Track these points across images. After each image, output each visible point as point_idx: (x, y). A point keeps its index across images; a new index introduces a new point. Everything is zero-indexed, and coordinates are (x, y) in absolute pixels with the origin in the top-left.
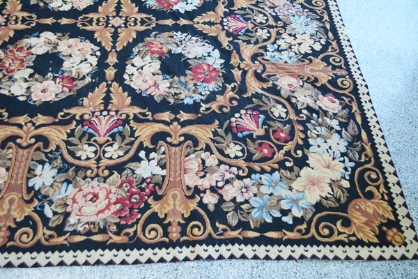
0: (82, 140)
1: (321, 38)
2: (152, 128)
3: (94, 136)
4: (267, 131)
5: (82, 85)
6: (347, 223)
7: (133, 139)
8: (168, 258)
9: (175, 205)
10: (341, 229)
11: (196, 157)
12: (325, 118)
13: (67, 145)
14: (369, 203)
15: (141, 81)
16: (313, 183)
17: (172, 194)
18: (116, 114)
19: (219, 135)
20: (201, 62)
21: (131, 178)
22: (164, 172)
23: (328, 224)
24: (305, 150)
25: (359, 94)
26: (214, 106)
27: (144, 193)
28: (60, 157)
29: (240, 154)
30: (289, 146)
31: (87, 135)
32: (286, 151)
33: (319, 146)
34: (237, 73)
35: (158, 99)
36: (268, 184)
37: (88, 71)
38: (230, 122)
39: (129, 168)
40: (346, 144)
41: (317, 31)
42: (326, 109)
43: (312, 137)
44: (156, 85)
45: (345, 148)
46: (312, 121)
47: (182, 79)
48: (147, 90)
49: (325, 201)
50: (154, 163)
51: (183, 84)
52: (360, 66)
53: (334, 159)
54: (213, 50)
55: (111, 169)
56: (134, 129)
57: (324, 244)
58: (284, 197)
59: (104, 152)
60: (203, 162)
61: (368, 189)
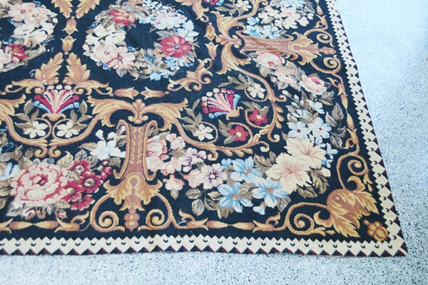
0: (32, 116)
1: (308, 13)
2: (113, 105)
3: (46, 112)
4: (242, 112)
5: (35, 55)
6: (325, 215)
7: (90, 117)
8: (124, 249)
9: (133, 191)
10: (319, 222)
11: (161, 138)
12: (308, 100)
13: (14, 122)
14: (351, 194)
15: (102, 54)
16: (290, 170)
17: (131, 178)
18: (72, 88)
19: (187, 115)
20: (171, 34)
21: (86, 160)
22: (123, 155)
23: (304, 215)
24: (284, 135)
25: (347, 75)
26: (184, 84)
27: (100, 177)
28: (5, 135)
29: (210, 137)
30: (266, 130)
31: (38, 111)
32: (261, 135)
33: (299, 131)
34: (212, 48)
35: (120, 74)
36: (240, 170)
37: (42, 40)
38: (201, 101)
39: (84, 149)
40: (330, 129)
41: (304, 5)
42: (309, 91)
43: (292, 121)
44: (119, 58)
45: (328, 134)
46: (293, 103)
47: (150, 52)
48: (108, 63)
49: (302, 191)
50: (112, 143)
51: (151, 57)
52: (350, 45)
53: (315, 145)
54: (186, 21)
55: (63, 149)
56: (92, 106)
57: (299, 238)
58: (257, 185)
59: (57, 130)
60: (168, 144)
61: (350, 179)
